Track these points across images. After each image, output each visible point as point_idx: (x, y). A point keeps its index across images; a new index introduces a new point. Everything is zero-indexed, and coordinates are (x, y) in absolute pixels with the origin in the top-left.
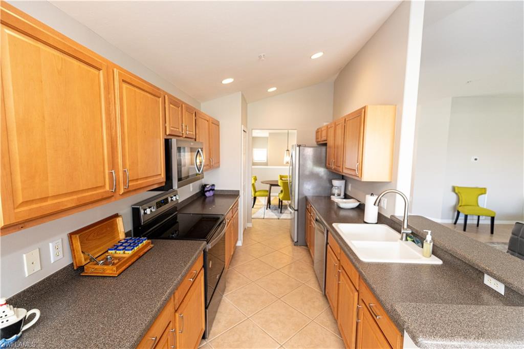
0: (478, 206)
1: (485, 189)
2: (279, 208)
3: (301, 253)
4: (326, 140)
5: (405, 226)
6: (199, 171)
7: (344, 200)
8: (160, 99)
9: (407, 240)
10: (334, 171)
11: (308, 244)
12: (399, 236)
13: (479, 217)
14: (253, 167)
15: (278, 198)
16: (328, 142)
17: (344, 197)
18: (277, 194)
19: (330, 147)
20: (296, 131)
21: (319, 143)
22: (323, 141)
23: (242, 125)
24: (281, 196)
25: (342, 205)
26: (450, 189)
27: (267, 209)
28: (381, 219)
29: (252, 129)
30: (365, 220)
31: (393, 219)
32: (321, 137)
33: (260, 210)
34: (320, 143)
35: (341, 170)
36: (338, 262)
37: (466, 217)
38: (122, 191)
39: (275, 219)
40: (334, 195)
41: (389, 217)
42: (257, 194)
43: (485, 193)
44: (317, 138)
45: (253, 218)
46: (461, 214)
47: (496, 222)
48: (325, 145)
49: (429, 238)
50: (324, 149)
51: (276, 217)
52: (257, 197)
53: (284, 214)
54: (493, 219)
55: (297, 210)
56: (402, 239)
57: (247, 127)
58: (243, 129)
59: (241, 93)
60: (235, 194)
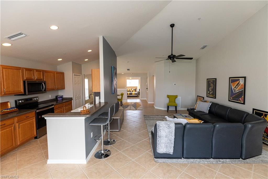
6: (43, 90)
8: (21, 70)
23: (73, 73)
26: (167, 96)
38: (3, 94)
43: (177, 97)
54: (176, 107)
57: (81, 74)
58: (74, 75)
59: (71, 62)
60: (71, 99)
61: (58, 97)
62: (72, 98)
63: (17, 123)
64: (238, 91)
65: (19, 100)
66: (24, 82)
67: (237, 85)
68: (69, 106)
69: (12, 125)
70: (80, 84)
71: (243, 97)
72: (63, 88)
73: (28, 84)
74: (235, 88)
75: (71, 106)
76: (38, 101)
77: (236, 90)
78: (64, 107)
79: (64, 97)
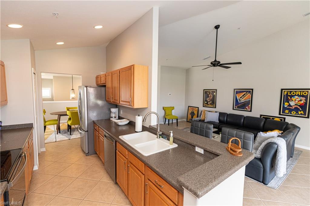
0: (172, 115)
1: (174, 107)
2: (68, 131)
3: (93, 160)
4: (105, 84)
5: (159, 131)
7: (119, 120)
9: (160, 138)
10: (113, 103)
11: (98, 153)
12: (156, 136)
13: (172, 119)
14: (43, 102)
15: (67, 124)
16: (106, 84)
17: (118, 118)
18: (66, 121)
19: (108, 88)
20: (81, 76)
21: (98, 85)
22: (102, 84)
23: (32, 67)
24: (70, 123)
25: (120, 124)
26: (162, 108)
27: (57, 134)
28: (144, 129)
29: (41, 72)
30: (136, 131)
31: (151, 127)
32: (101, 81)
33: (51, 136)
34: (100, 85)
35: (118, 102)
36: (126, 160)
37: (169, 120)
39: (66, 140)
40: (112, 118)
41: (148, 127)
42: (47, 123)
43: (174, 109)
44: (97, 82)
45: (46, 143)
46: (166, 119)
47: (178, 121)
48: (105, 86)
49: (172, 134)
50: (103, 89)
51: (67, 138)
52: (47, 126)
53: (73, 135)
54: (177, 120)
55: (87, 131)
56: (157, 138)
64: (244, 101)
67: (243, 96)
71: (250, 105)
74: (240, 98)
77: (242, 100)
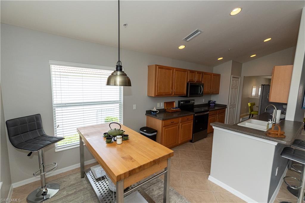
6: (200, 93)
8: (186, 72)
23: (231, 75)
38: (173, 94)
57: (240, 76)
58: (233, 77)
59: (232, 61)
60: (225, 107)
61: (210, 102)
62: (226, 105)
63: (181, 123)
65: (181, 101)
66: (188, 84)
68: (223, 114)
69: (177, 124)
70: (237, 89)
72: (217, 93)
73: (191, 86)
75: (224, 115)
76: (194, 104)
78: (217, 115)
79: (216, 103)
